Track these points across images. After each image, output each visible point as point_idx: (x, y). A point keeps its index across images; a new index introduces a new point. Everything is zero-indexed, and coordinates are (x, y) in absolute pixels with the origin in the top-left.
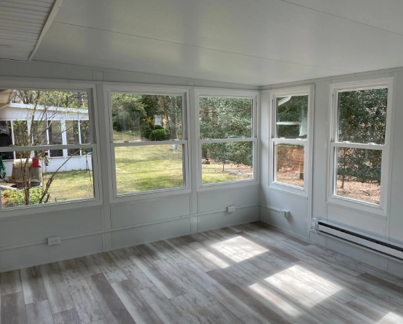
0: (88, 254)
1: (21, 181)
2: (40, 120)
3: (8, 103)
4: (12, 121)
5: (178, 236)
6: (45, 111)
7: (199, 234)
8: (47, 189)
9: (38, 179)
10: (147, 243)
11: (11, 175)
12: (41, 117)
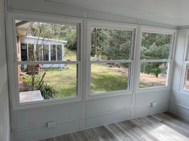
0: (71, 132)
1: (31, 71)
2: (41, 44)
3: (26, 35)
4: (27, 44)
5: (123, 120)
6: (43, 40)
7: (135, 119)
8: (43, 78)
9: (38, 71)
10: (105, 125)
11: (26, 68)
12: (41, 42)
